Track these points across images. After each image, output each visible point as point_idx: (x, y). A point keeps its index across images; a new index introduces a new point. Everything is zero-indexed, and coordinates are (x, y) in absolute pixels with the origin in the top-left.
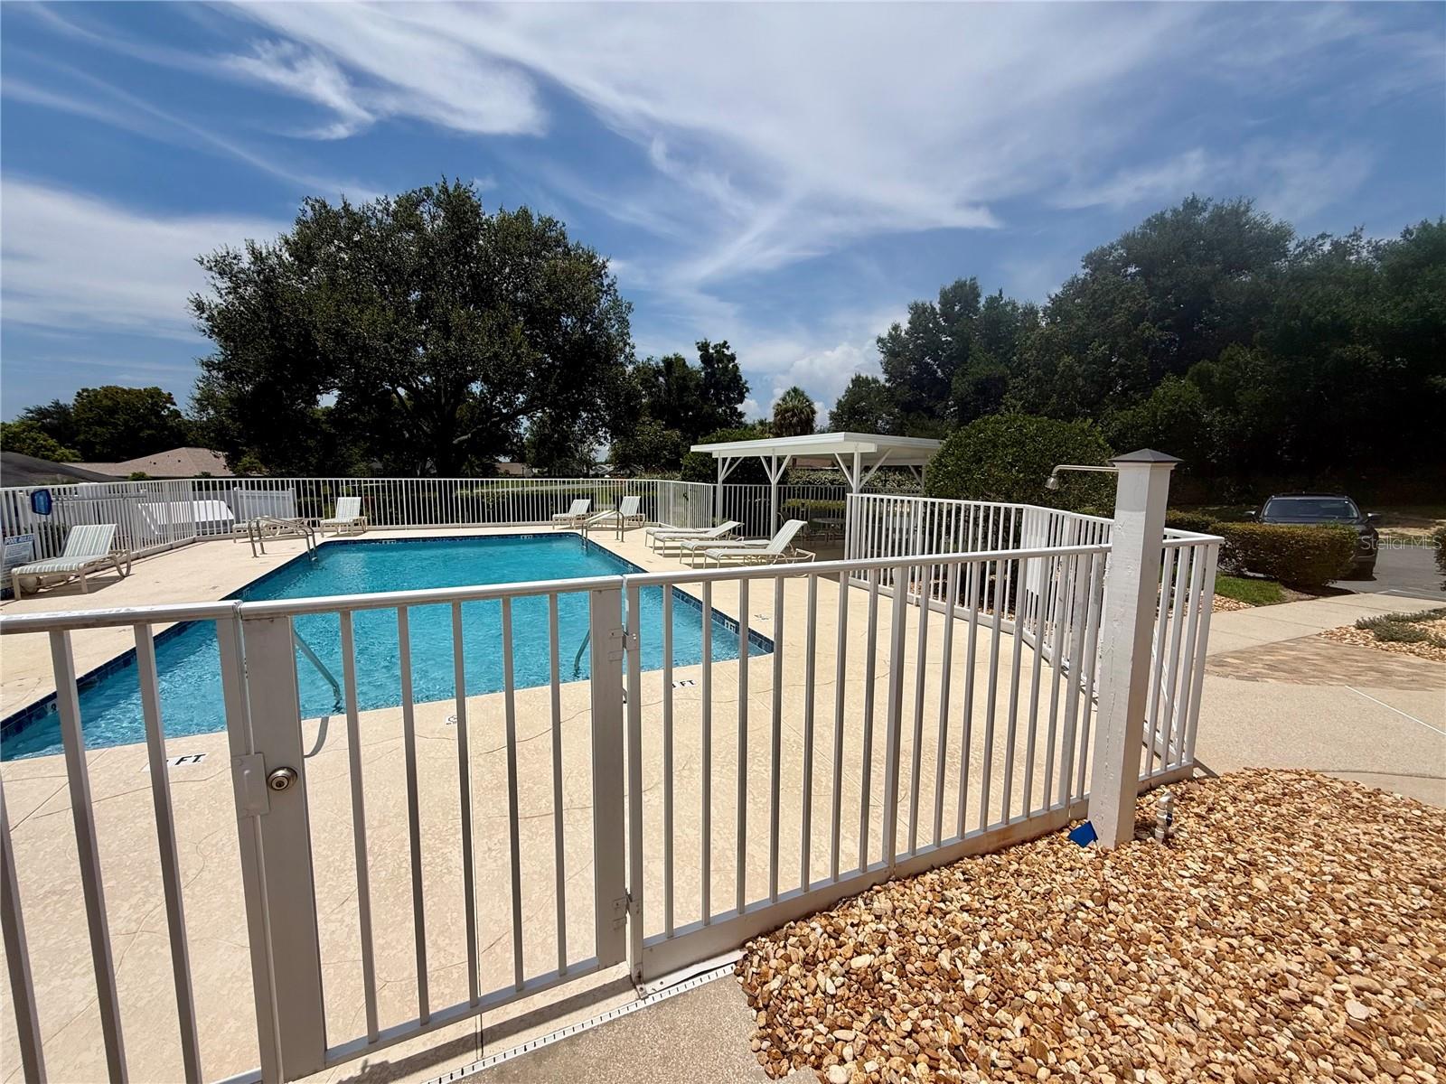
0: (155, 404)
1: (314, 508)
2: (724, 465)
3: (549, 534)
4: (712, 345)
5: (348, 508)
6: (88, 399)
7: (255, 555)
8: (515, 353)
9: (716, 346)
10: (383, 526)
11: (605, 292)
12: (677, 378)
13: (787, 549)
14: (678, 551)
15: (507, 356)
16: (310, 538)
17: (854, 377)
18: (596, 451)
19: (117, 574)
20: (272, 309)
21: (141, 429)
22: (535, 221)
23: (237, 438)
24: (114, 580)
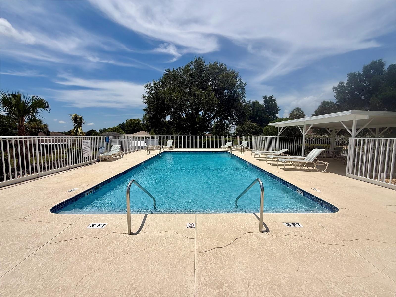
0: (138, 122)
1: (163, 143)
2: (280, 130)
3: (220, 152)
4: (268, 97)
5: (170, 143)
6: (128, 121)
7: (148, 154)
8: (212, 101)
9: (269, 97)
10: (177, 148)
11: (238, 81)
12: (256, 108)
13: (315, 161)
14: (266, 159)
15: (210, 102)
16: (160, 150)
17: (322, 102)
18: (231, 130)
19: (120, 157)
20: (157, 95)
21: (136, 127)
22: (218, 65)
23: (149, 127)
24: (119, 158)
